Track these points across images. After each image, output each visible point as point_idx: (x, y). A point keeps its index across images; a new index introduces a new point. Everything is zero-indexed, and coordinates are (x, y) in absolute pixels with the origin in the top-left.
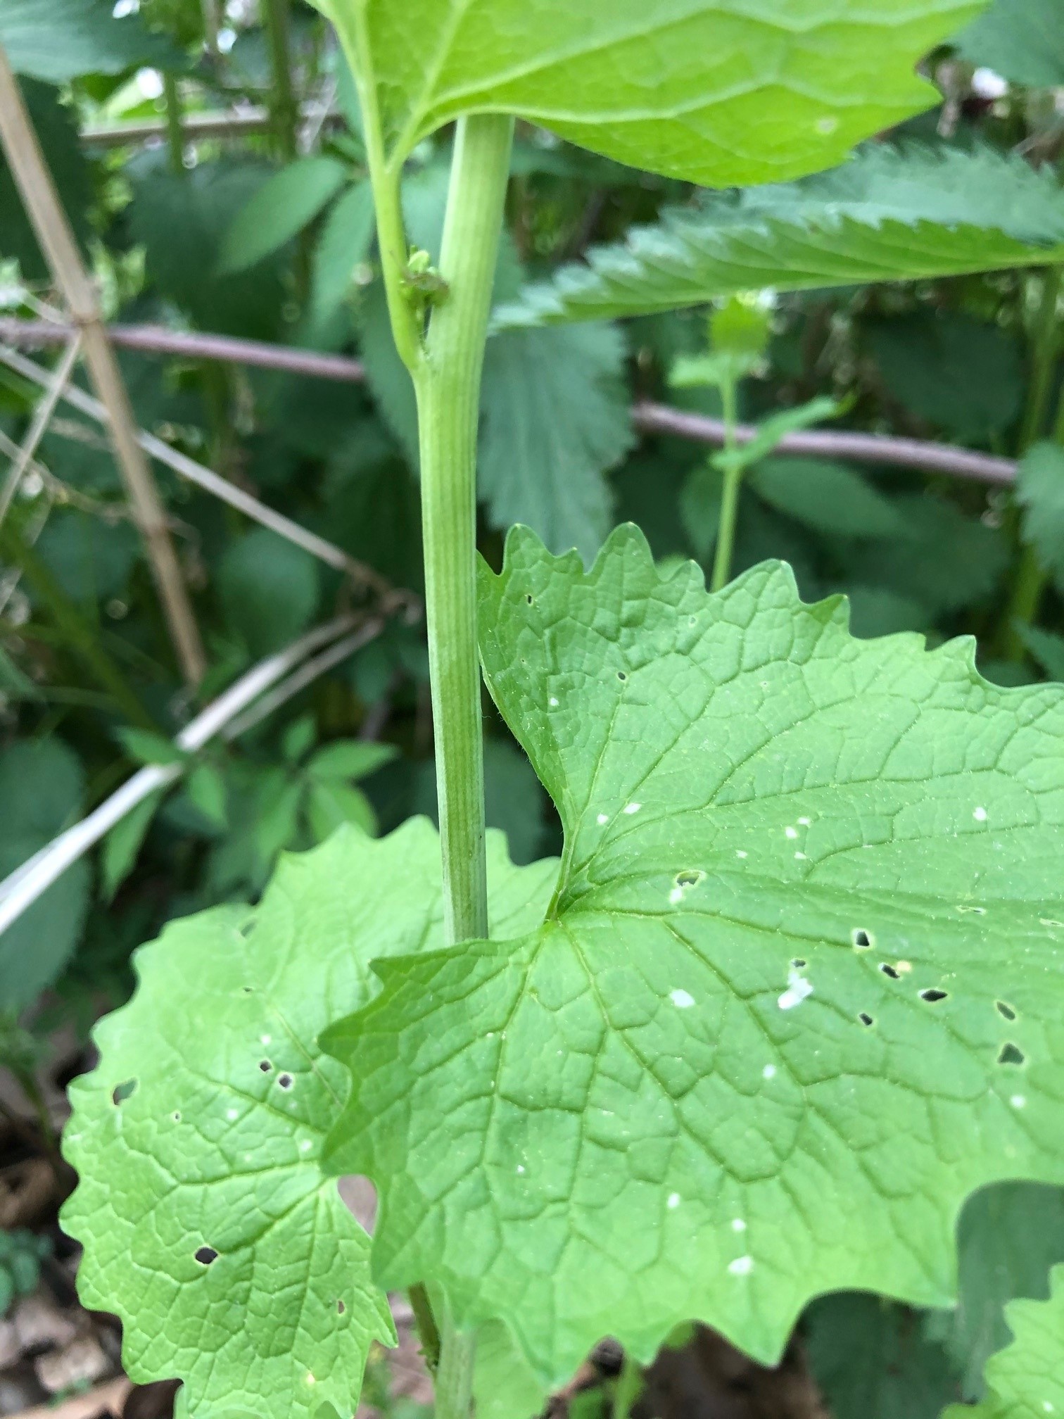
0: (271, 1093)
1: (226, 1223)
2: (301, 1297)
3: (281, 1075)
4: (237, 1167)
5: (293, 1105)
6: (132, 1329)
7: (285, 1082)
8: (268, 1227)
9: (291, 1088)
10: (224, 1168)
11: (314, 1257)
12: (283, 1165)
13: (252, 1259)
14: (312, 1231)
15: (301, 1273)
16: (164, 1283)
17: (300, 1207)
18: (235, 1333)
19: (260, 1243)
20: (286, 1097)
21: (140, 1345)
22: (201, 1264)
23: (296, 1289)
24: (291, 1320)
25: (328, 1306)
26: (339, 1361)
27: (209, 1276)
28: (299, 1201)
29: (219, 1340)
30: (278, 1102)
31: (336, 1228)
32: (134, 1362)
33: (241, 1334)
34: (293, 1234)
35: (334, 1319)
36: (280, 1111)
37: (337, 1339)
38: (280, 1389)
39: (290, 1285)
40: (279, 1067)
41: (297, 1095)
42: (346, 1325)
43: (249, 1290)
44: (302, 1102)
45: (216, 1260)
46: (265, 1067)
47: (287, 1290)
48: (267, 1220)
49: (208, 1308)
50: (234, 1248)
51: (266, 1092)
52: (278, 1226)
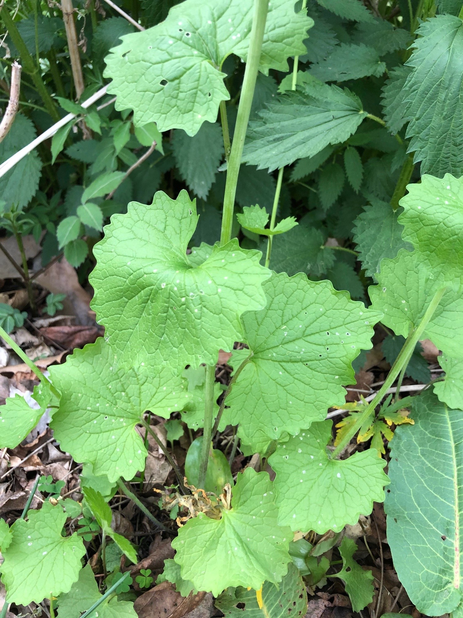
0: (183, 37)
1: (170, 72)
2: (196, 93)
3: (186, 33)
4: (173, 56)
5: (191, 42)
6: (137, 112)
7: (188, 34)
8: (185, 72)
9: (190, 36)
10: (169, 57)
11: (201, 79)
12: (189, 56)
13: (179, 83)
14: (200, 72)
15: (195, 86)
16: (149, 94)
17: (195, 66)
18: (173, 107)
19: (182, 78)
20: (188, 39)
21: (140, 116)
22: (162, 86)
23: (194, 91)
24: (193, 100)
25: (205, 95)
26: (209, 110)
27: (165, 89)
28: (195, 64)
29: (168, 110)
30: (185, 40)
31: (208, 71)
32: (138, 122)
33: (176, 107)
34: (194, 73)
35: (207, 99)
36: (187, 43)
37: (208, 104)
38: (190, 121)
39: (192, 89)
40: (185, 31)
41: (192, 38)
42: (211, 100)
43: (178, 93)
44: (193, 41)
45: (167, 85)
46: (180, 30)
47: (191, 91)
48: (184, 70)
49: (164, 100)
50: (172, 80)
51: (182, 37)
52: (188, 72)
